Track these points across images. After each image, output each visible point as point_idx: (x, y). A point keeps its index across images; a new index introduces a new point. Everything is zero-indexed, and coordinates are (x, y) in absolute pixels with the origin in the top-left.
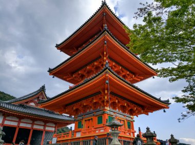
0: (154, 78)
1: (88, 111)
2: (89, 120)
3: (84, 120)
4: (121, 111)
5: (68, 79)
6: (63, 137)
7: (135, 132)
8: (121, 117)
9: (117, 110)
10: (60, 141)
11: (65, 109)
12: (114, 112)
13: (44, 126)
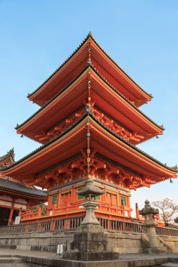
0: (157, 137)
1: (66, 182)
2: (67, 194)
3: (60, 194)
4: (112, 182)
5: (40, 139)
6: (31, 216)
7: (131, 210)
8: (113, 190)
9: (107, 180)
10: (26, 221)
11: (35, 178)
12: (102, 183)
13: (12, 202)
